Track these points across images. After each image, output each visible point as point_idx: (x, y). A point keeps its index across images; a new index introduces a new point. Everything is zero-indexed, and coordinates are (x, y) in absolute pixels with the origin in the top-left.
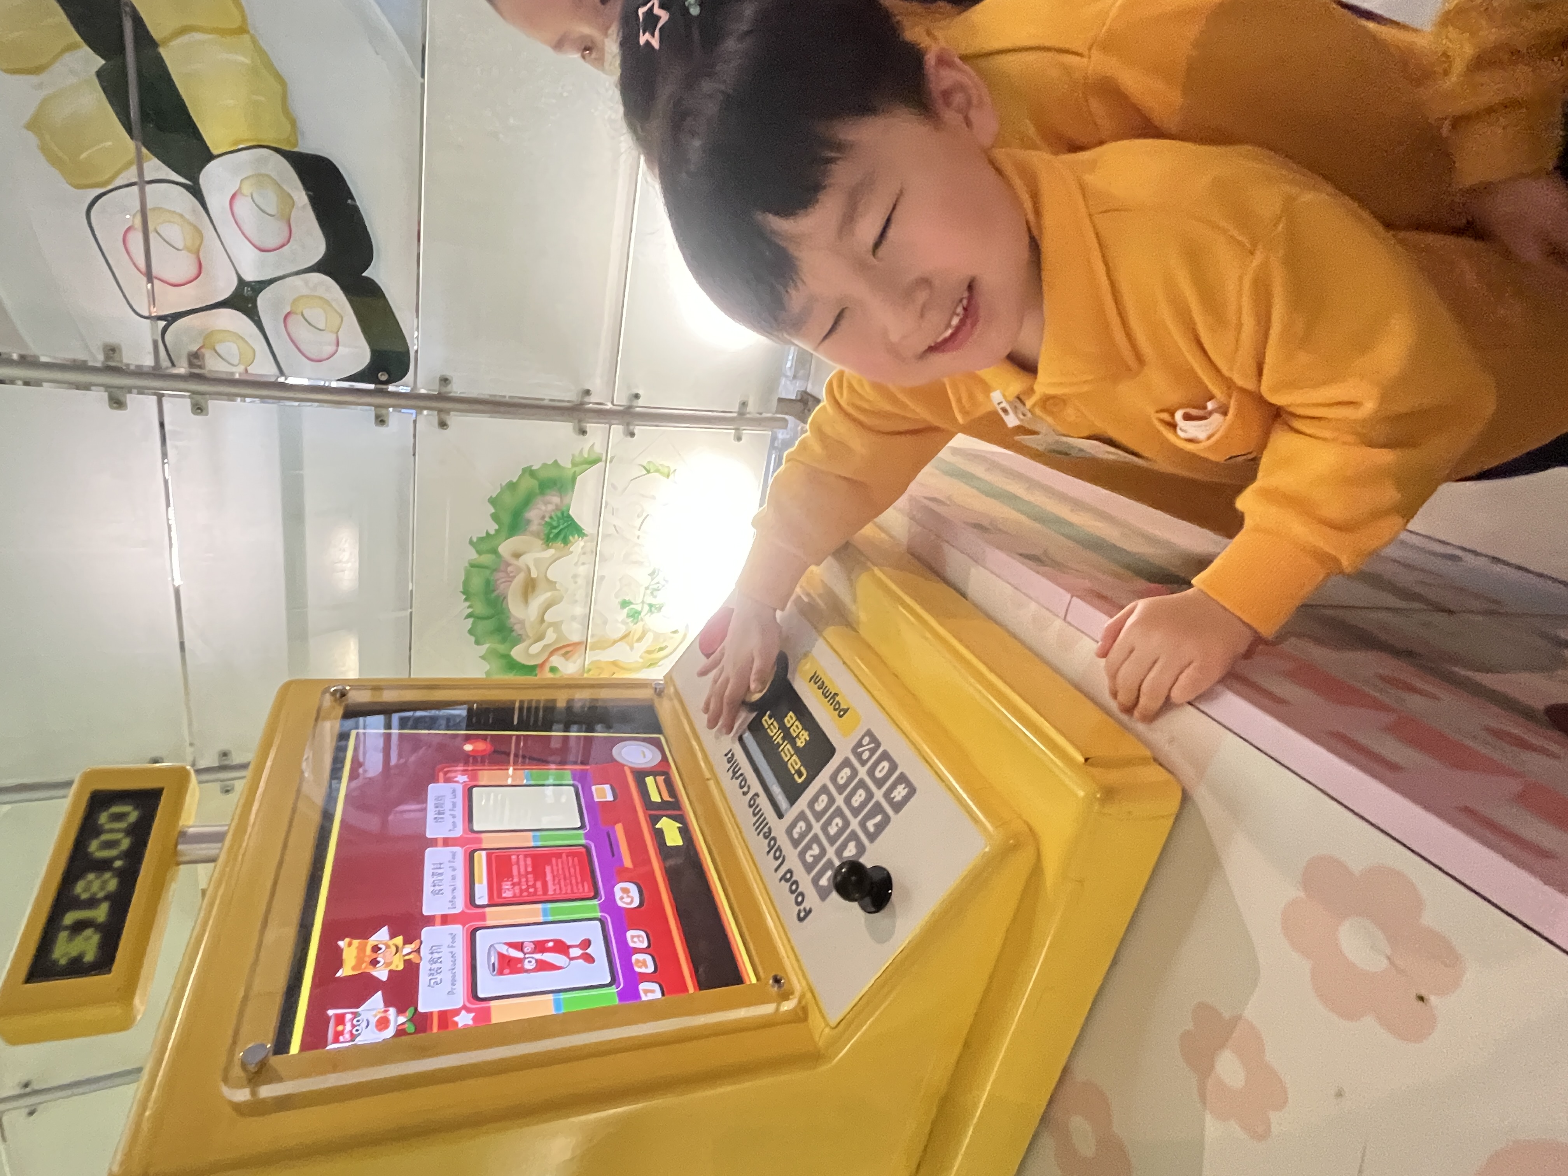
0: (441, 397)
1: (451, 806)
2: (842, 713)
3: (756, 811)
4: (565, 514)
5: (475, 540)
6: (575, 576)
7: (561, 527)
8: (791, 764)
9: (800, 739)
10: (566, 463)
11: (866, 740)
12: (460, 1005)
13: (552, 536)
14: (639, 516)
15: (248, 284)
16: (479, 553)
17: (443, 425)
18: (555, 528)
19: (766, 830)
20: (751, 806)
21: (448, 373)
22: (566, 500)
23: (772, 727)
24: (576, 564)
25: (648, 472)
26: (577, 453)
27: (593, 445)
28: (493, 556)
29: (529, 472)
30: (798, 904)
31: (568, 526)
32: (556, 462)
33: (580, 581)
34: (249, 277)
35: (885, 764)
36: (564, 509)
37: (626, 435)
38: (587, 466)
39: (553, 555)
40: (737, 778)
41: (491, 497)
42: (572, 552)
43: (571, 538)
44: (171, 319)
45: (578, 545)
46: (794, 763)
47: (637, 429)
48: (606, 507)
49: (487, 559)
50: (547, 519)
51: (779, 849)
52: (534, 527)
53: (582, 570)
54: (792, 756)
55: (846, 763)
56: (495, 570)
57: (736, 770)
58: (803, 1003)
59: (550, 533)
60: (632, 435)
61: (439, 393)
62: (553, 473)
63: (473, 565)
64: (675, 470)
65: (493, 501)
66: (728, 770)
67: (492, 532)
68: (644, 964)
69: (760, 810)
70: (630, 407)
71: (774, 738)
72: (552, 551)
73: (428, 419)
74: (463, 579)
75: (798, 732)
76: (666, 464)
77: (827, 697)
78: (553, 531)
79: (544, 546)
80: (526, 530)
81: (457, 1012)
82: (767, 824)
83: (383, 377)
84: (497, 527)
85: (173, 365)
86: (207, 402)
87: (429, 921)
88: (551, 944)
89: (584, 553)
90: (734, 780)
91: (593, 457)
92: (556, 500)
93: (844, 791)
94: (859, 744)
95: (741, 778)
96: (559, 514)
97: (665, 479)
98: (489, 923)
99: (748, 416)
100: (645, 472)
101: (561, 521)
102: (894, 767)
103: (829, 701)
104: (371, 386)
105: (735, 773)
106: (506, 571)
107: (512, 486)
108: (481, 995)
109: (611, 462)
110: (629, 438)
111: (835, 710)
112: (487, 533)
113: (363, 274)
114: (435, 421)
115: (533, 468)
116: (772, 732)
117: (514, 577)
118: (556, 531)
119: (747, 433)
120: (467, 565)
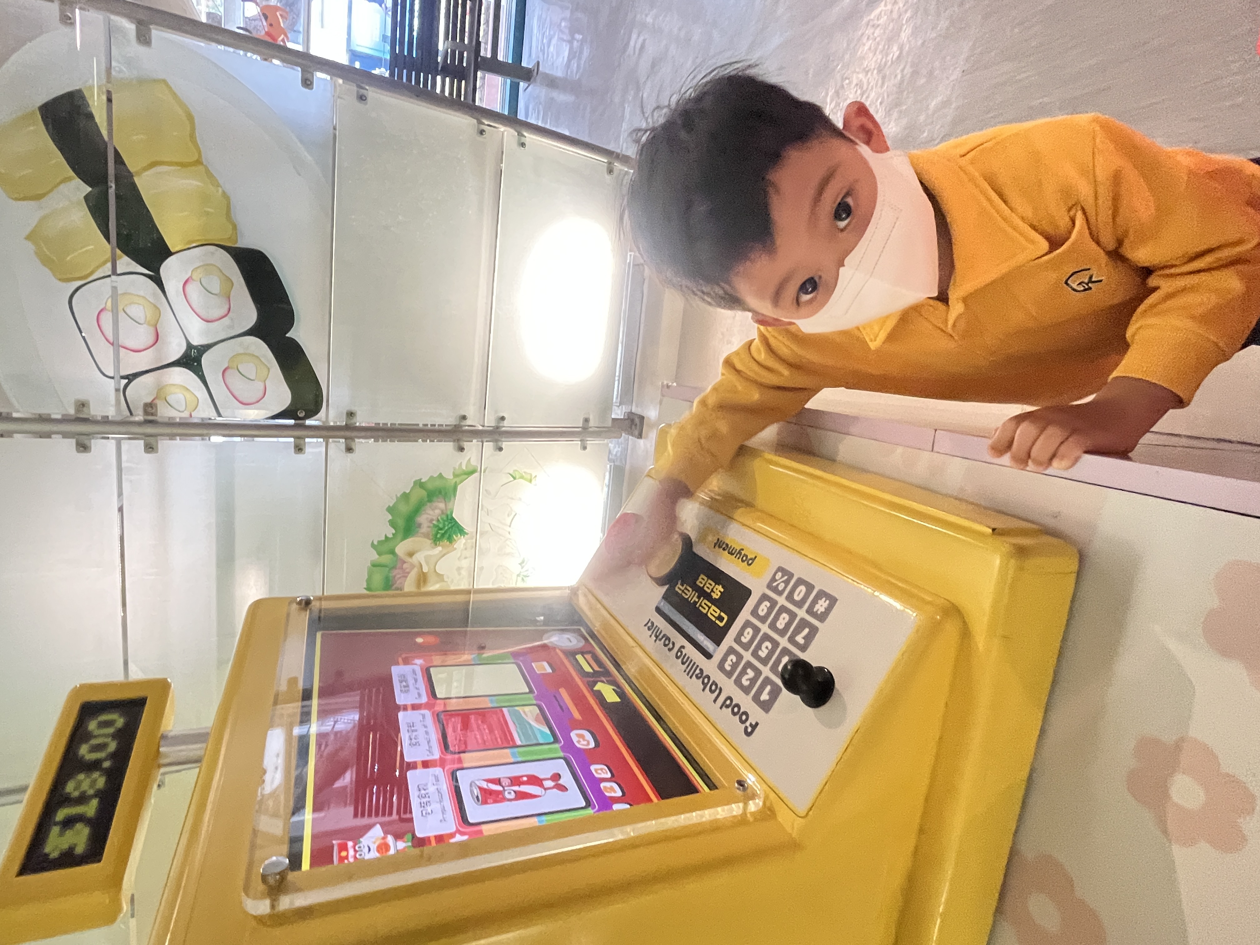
0: (348, 427)
1: (413, 681)
2: (750, 562)
3: (685, 660)
4: (449, 517)
5: (376, 543)
6: (459, 569)
7: (446, 528)
8: (711, 614)
9: (714, 592)
10: (448, 475)
11: (780, 574)
12: (454, 829)
13: (439, 536)
14: (508, 515)
15: (195, 347)
16: (380, 554)
17: (349, 449)
18: (441, 529)
19: (698, 671)
20: (677, 657)
21: (353, 409)
22: (450, 505)
23: (686, 591)
24: (459, 559)
25: (515, 478)
26: (457, 468)
27: (470, 459)
28: (391, 556)
29: (419, 484)
30: (742, 722)
31: (452, 527)
32: (440, 476)
33: (464, 573)
34: (195, 342)
35: (802, 589)
36: (449, 513)
37: (495, 450)
38: (466, 476)
39: (441, 552)
40: (660, 640)
41: (389, 506)
42: (456, 549)
43: (454, 536)
44: (131, 378)
45: (461, 542)
46: (713, 612)
47: (504, 445)
48: (482, 509)
49: (386, 559)
50: (434, 522)
51: (714, 683)
52: (424, 529)
53: (465, 563)
54: (709, 608)
55: (764, 597)
56: (394, 568)
57: (658, 634)
58: (768, 804)
59: (438, 533)
60: (501, 449)
61: (346, 424)
62: (438, 483)
63: (374, 565)
64: (536, 476)
65: (390, 510)
66: (651, 636)
67: (390, 536)
68: (612, 789)
69: (688, 658)
70: (498, 427)
71: (690, 599)
72: (440, 548)
73: (337, 445)
74: (366, 577)
75: (711, 587)
76: (528, 471)
77: (733, 554)
78: (440, 532)
79: (433, 544)
80: (417, 532)
81: (452, 835)
82: (698, 666)
83: (301, 414)
84: (394, 532)
85: (131, 414)
86: (157, 442)
87: (412, 766)
88: (525, 779)
89: (466, 549)
90: (657, 641)
91: (470, 469)
92: (442, 505)
93: (766, 621)
94: (773, 579)
95: (664, 639)
96: (445, 519)
97: (528, 483)
98: (465, 765)
99: (590, 429)
100: (512, 479)
101: (446, 523)
102: (810, 587)
103: (736, 557)
104: (291, 422)
105: (657, 637)
106: (402, 568)
107: (405, 496)
108: (471, 820)
109: (484, 472)
110: (498, 452)
111: (743, 561)
112: (386, 535)
113: (287, 335)
114: (343, 447)
115: (422, 481)
116: (687, 595)
117: (408, 573)
118: (443, 532)
119: (591, 443)
120: (369, 565)
